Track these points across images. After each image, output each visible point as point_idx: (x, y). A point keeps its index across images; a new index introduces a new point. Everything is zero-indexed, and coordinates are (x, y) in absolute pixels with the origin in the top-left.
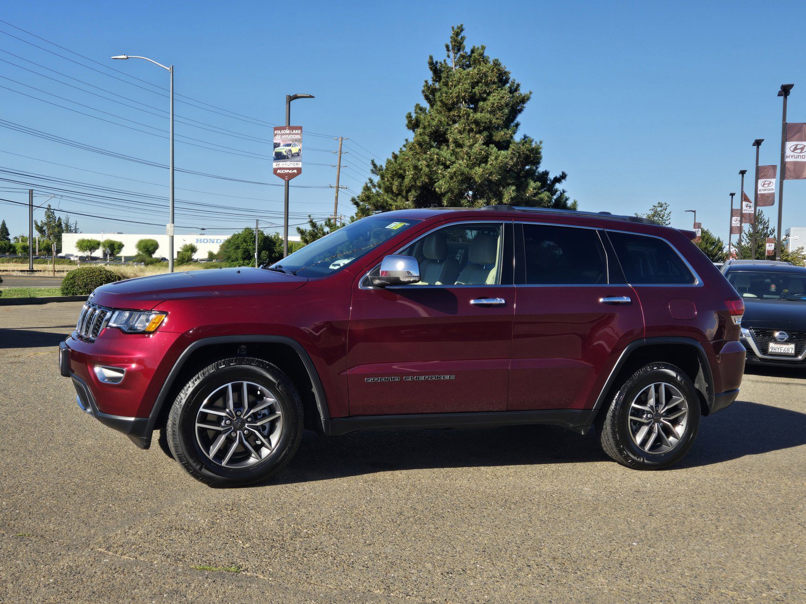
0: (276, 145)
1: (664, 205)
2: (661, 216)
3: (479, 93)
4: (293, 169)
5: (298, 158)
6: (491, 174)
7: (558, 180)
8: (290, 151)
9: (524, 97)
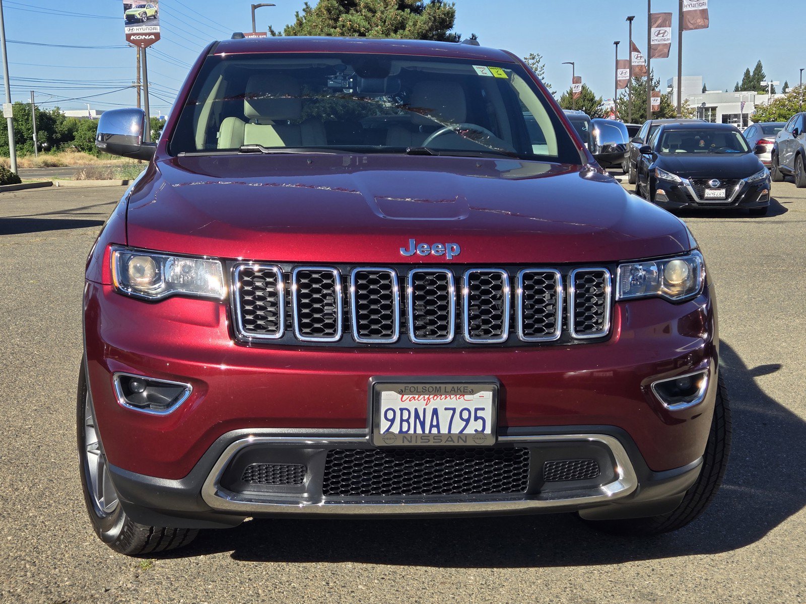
0: (127, 7)
1: (537, 57)
4: (150, 34)
5: (155, 22)
8: (145, 13)
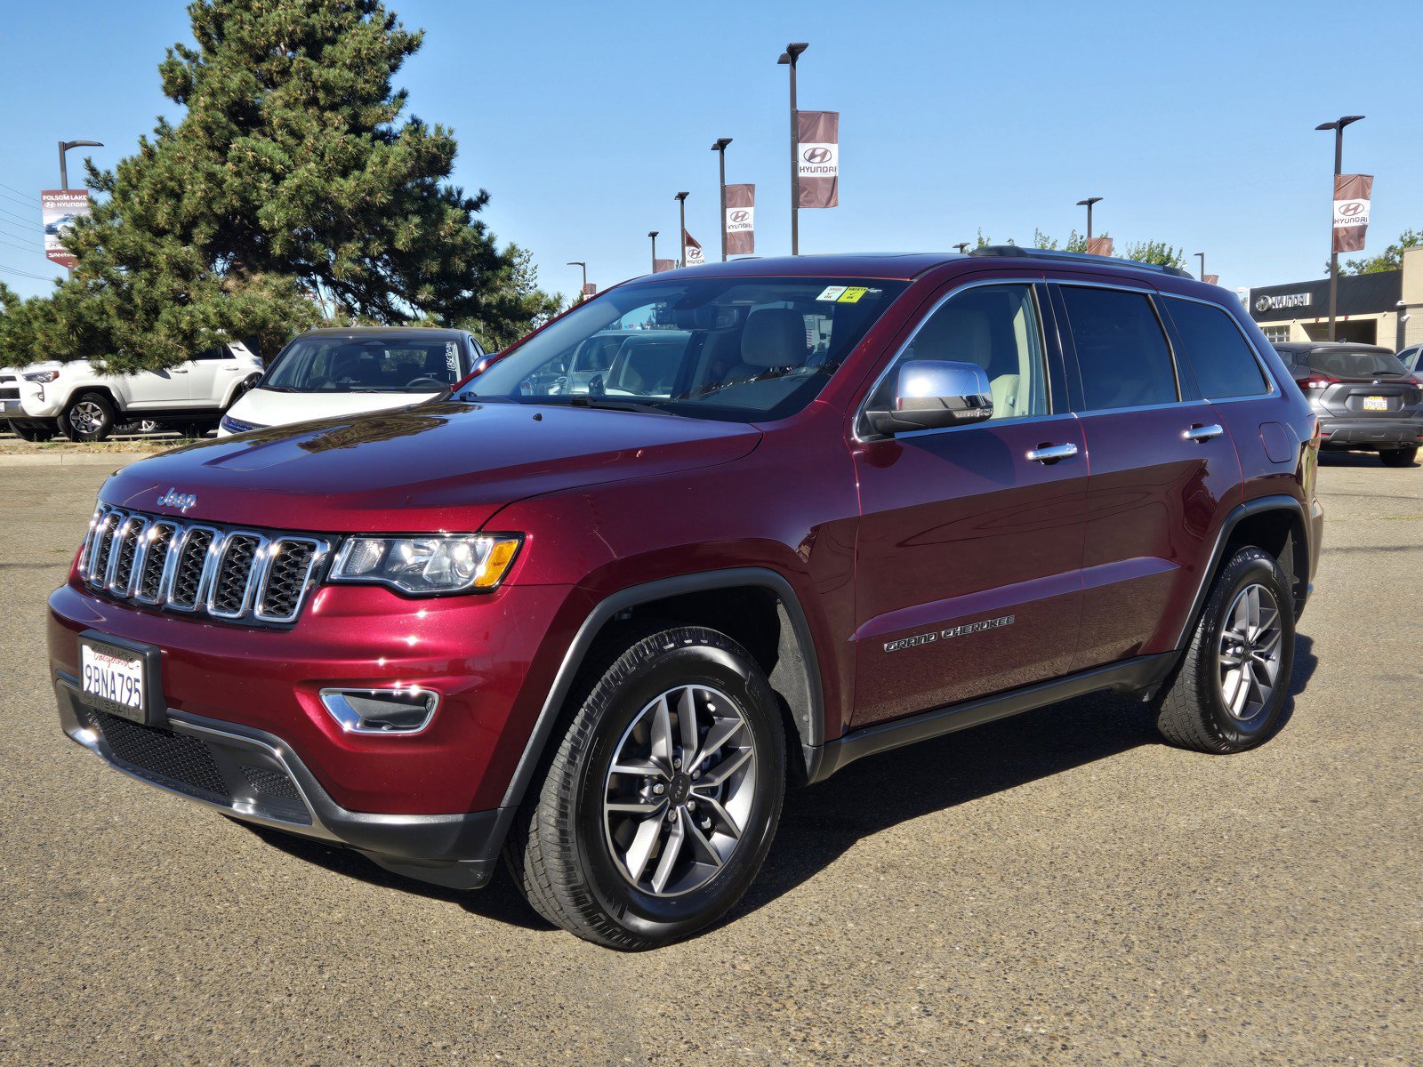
1: (525, 254)
2: (521, 272)
3: (322, 27)
6: (371, 192)
7: (474, 205)
9: (411, 41)
